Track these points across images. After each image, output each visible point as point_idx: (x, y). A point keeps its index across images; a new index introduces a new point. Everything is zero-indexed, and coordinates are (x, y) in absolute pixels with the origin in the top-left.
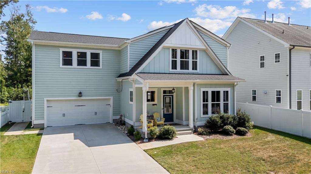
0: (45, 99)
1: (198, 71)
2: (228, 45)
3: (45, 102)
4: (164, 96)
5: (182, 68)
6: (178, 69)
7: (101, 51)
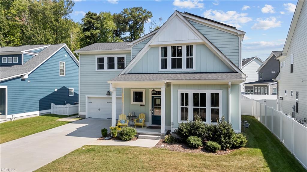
1: (194, 69)
3: (86, 98)
4: (153, 97)
6: (169, 68)
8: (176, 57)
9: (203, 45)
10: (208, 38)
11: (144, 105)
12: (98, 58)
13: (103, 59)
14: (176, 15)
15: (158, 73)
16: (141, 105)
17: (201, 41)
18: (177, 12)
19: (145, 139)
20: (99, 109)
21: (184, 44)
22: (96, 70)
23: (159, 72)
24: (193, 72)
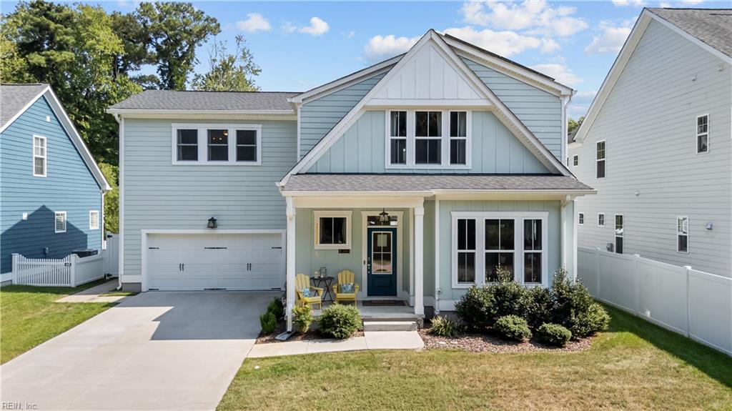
0: (144, 232)
1: (469, 165)
2: (562, 93)
3: (144, 237)
4: (370, 231)
5: (420, 158)
6: (411, 163)
7: (261, 126)
8: (428, 138)
9: (489, 113)
10: (502, 99)
11: (348, 251)
12: (178, 130)
13: (194, 133)
14: (431, 39)
15: (383, 172)
16: (342, 251)
17: (485, 103)
18: (432, 33)
19: (381, 330)
20: (182, 267)
21: (447, 108)
22: (174, 161)
23: (387, 172)
24: (466, 172)
